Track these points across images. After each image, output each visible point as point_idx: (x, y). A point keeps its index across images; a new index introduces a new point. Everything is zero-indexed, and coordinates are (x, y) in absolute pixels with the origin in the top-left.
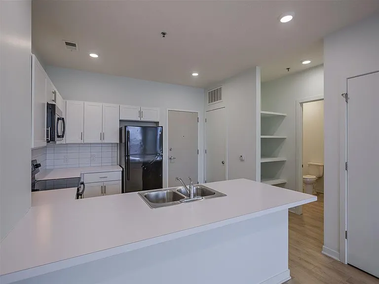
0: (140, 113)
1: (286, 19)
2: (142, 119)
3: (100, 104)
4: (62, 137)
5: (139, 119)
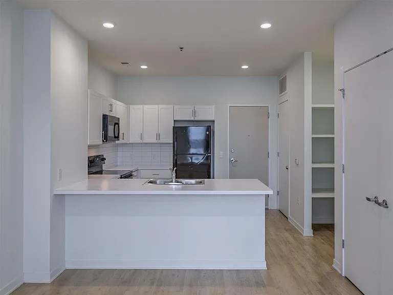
0: (194, 113)
1: (266, 26)
2: (196, 119)
3: (156, 106)
4: (117, 138)
5: (193, 119)
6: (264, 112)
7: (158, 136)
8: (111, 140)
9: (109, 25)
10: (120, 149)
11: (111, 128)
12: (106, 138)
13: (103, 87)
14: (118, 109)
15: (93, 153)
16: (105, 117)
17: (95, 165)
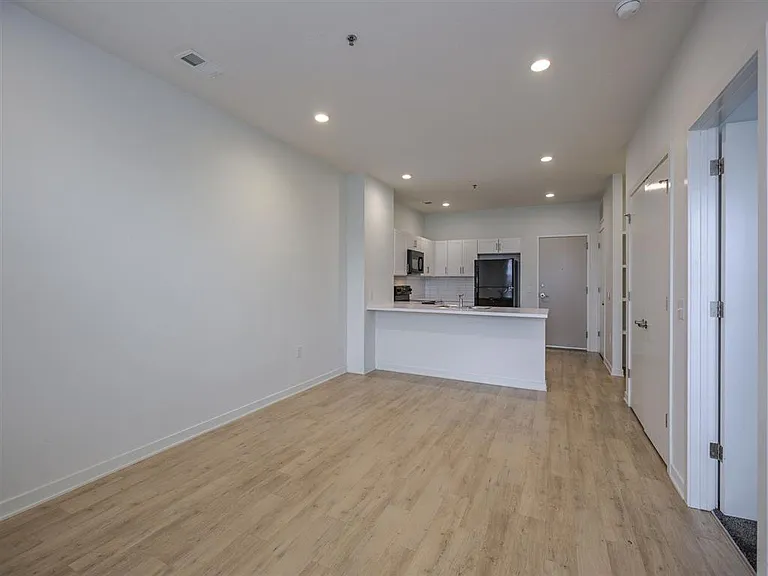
0: (499, 246)
2: (501, 252)
3: (460, 241)
4: (421, 270)
5: (496, 252)
6: (582, 242)
7: (462, 270)
8: (416, 272)
9: (407, 177)
10: (427, 283)
11: (415, 262)
12: (410, 271)
13: (410, 226)
14: (423, 245)
15: (400, 283)
16: (409, 251)
17: (401, 294)
